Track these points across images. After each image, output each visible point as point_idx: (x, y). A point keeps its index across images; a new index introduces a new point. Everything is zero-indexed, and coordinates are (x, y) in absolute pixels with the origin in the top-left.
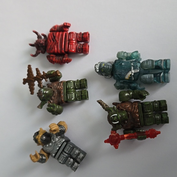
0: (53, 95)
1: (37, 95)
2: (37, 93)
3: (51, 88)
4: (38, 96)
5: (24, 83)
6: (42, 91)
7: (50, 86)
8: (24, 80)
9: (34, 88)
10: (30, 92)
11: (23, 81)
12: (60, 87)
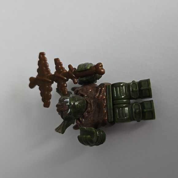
0: (87, 109)
1: (56, 108)
2: (57, 106)
3: (82, 95)
4: (58, 110)
5: (32, 86)
6: (67, 102)
7: (80, 92)
8: (31, 79)
9: (51, 95)
10: (43, 103)
11: (29, 82)
12: (100, 94)
